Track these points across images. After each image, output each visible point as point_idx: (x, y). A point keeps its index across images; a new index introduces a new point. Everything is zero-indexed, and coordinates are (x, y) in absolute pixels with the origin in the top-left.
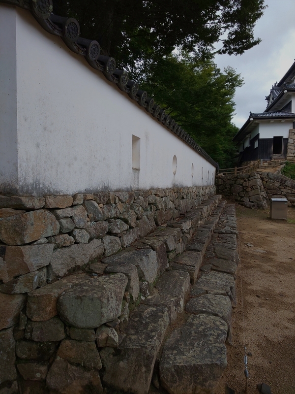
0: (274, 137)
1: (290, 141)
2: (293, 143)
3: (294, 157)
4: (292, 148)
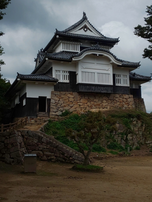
0: (39, 97)
1: (52, 101)
2: (54, 103)
3: (56, 115)
4: (54, 107)
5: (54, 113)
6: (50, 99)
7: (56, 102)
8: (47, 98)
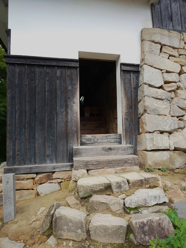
2: (161, 87)
3: (176, 149)
4: (163, 106)
5: (164, 141)
6: (138, 66)
7: (166, 82)
8: (122, 60)
